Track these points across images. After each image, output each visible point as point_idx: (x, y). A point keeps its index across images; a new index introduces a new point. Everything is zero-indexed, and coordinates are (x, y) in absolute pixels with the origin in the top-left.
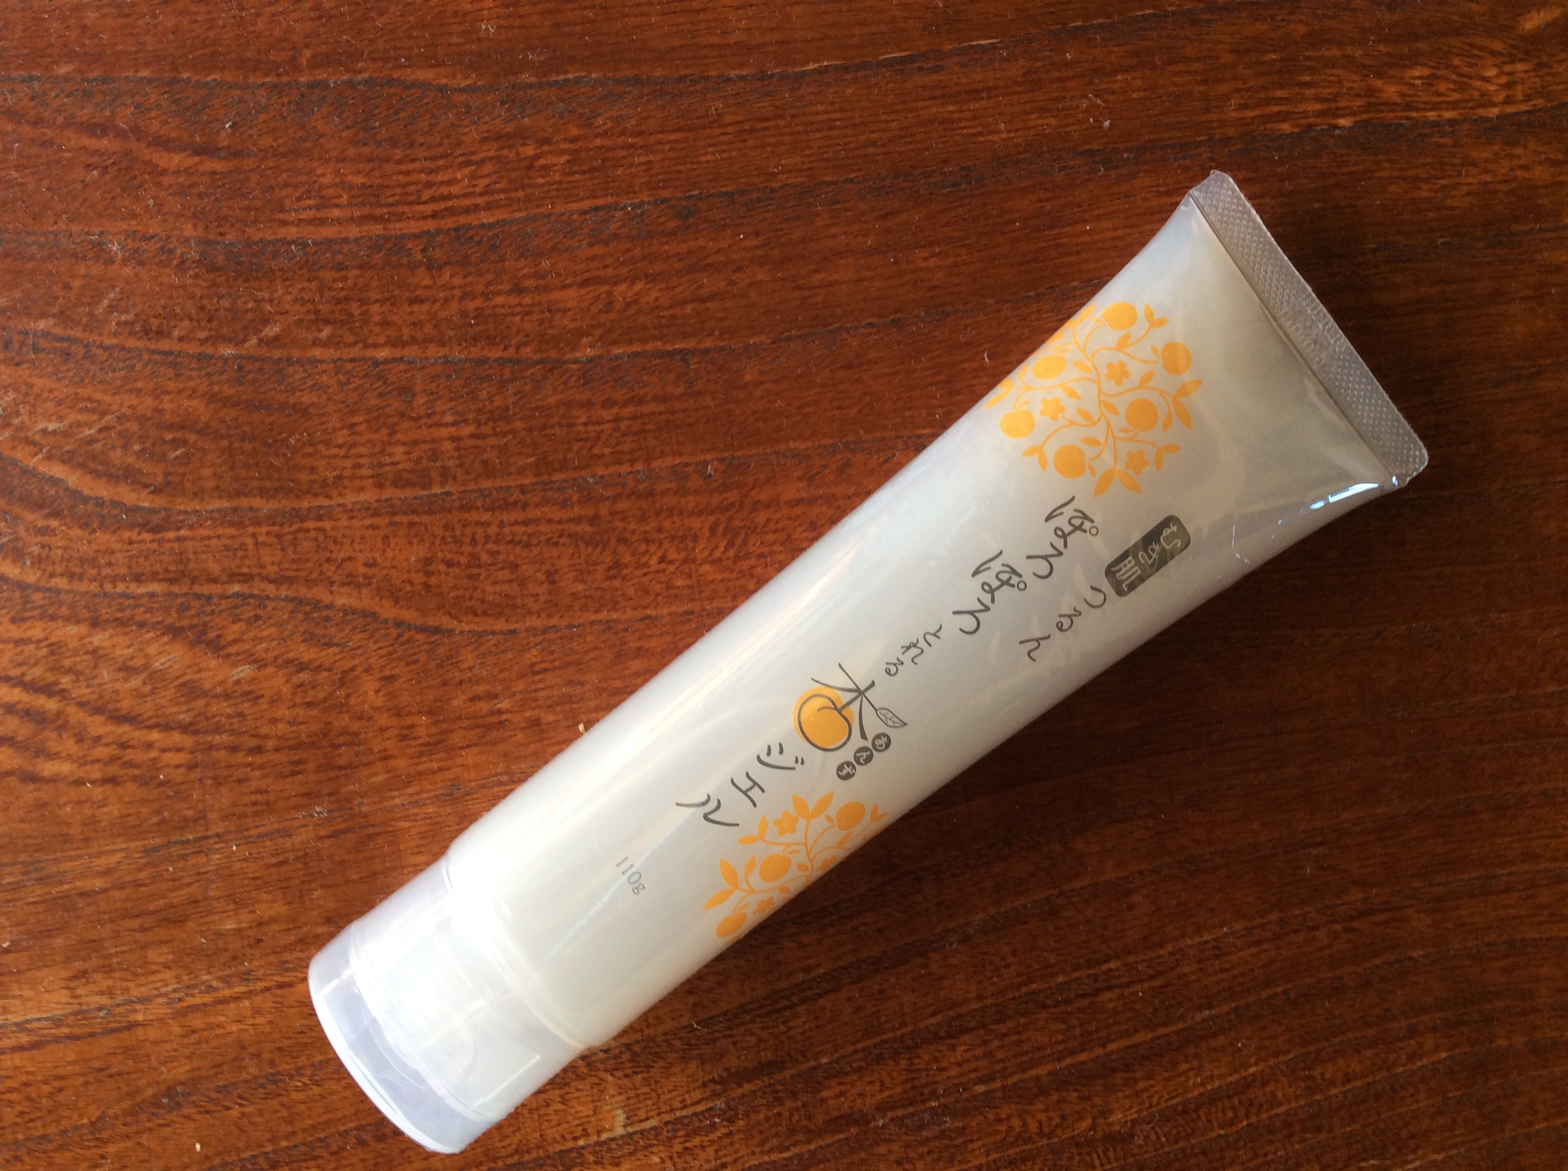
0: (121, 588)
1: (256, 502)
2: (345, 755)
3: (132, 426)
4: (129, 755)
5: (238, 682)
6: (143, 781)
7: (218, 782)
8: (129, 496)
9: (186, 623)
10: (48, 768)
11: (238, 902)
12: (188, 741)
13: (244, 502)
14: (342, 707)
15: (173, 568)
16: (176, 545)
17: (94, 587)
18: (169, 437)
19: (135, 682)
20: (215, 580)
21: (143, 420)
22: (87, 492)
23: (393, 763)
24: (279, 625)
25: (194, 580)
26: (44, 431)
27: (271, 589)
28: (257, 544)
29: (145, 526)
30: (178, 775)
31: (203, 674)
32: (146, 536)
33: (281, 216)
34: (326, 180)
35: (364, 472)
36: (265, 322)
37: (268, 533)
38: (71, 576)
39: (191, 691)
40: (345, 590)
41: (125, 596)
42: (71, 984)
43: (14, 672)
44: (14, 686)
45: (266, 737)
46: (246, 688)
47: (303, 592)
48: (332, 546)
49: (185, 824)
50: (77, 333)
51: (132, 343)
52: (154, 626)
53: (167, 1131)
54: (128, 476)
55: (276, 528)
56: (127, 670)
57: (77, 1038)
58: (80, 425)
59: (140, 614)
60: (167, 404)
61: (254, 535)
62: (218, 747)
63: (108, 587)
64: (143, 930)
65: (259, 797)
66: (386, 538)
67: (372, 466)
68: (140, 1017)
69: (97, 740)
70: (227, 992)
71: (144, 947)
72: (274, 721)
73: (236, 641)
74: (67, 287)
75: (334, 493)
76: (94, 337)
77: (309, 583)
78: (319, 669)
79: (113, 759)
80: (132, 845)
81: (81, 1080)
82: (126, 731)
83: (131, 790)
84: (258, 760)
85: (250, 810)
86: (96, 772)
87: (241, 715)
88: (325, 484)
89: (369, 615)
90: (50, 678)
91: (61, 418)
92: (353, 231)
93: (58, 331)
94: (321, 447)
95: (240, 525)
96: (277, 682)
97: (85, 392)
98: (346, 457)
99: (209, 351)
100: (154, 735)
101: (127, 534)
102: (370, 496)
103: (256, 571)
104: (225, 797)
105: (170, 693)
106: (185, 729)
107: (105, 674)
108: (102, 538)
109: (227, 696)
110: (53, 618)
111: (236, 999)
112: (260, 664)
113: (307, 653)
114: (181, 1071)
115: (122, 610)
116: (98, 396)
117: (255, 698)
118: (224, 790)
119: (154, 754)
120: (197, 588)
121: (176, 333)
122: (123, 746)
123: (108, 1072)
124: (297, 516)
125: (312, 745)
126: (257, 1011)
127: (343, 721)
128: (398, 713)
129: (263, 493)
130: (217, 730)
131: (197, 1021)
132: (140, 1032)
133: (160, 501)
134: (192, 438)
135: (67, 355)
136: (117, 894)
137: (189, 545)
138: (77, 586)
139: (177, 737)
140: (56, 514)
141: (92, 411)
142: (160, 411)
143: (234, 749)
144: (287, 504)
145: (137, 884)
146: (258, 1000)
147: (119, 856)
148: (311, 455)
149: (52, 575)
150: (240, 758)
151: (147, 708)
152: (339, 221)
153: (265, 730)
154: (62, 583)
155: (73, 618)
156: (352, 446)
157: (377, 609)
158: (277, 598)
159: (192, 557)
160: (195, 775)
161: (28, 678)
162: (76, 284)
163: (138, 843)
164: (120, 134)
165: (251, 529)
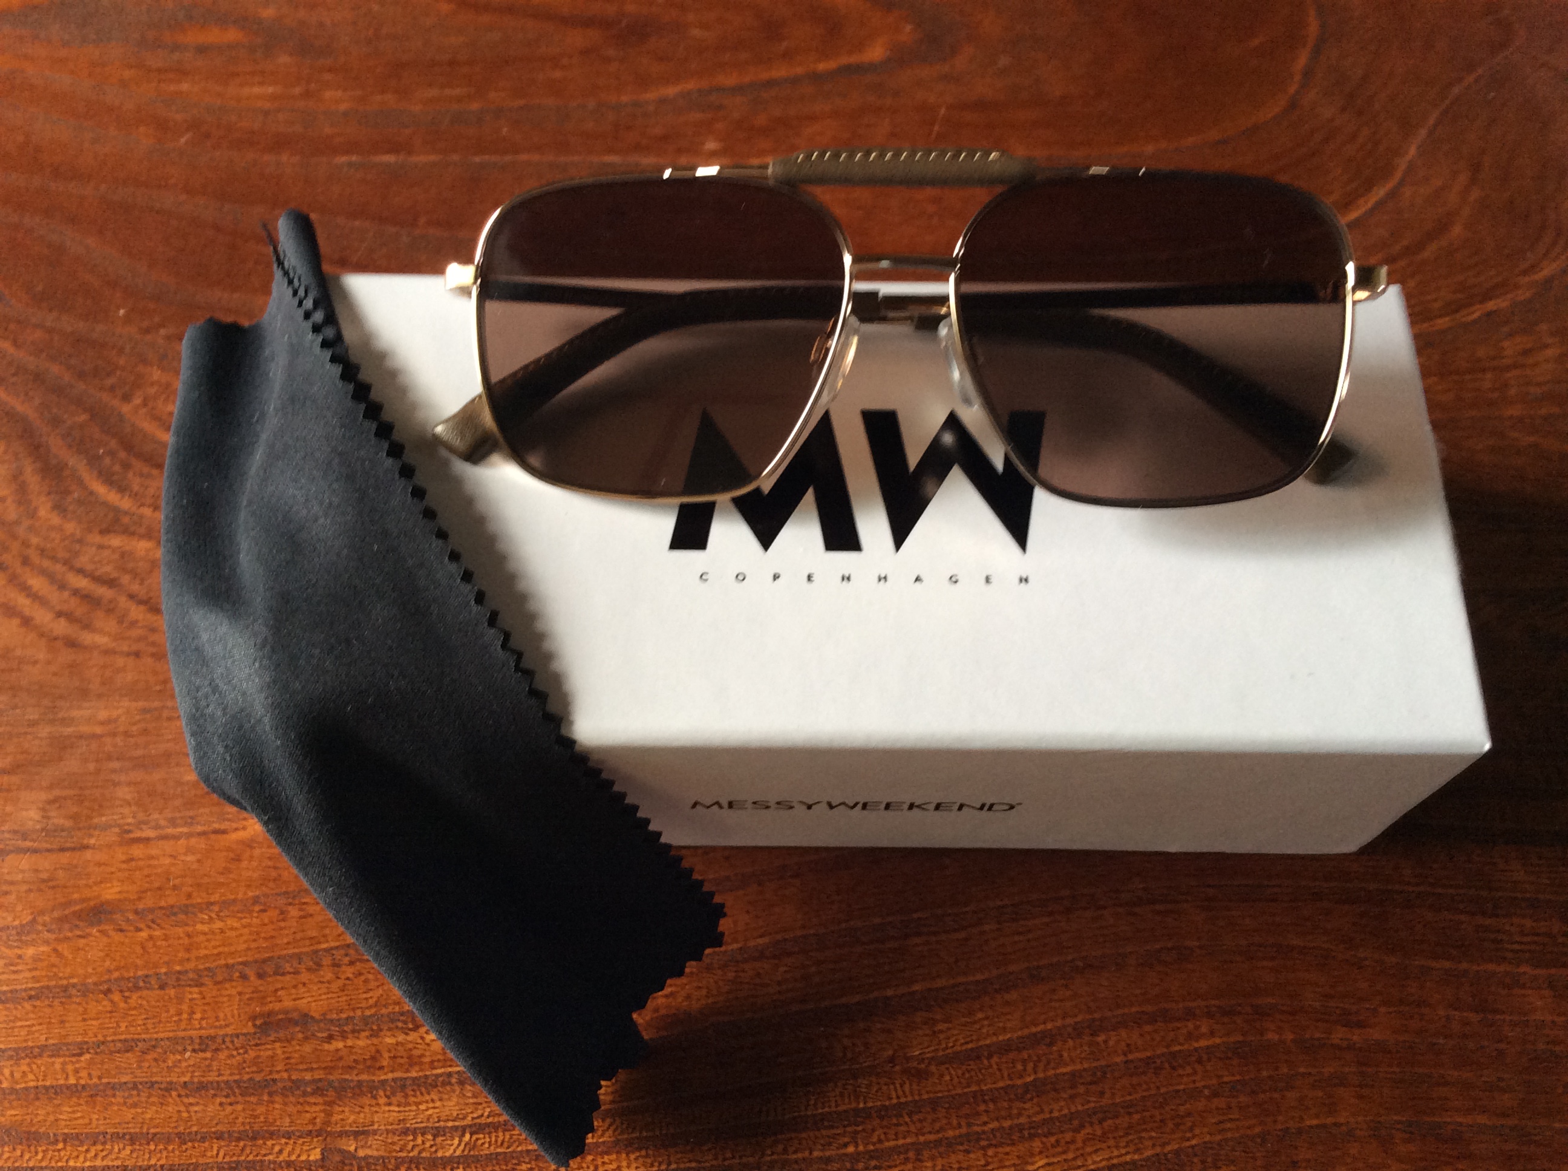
10: (87, 638)
42: (48, 807)
43: (89, 567)
44: (85, 576)
53: (82, 941)
57: (35, 851)
68: (92, 841)
70: (170, 831)
80: (134, 704)
81: (25, 887)
90: (115, 575)
110: (133, 534)
114: (110, 893)
123: (51, 884)
131: (137, 851)
132: (88, 855)
136: (108, 740)
147: (120, 711)
161: (97, 573)
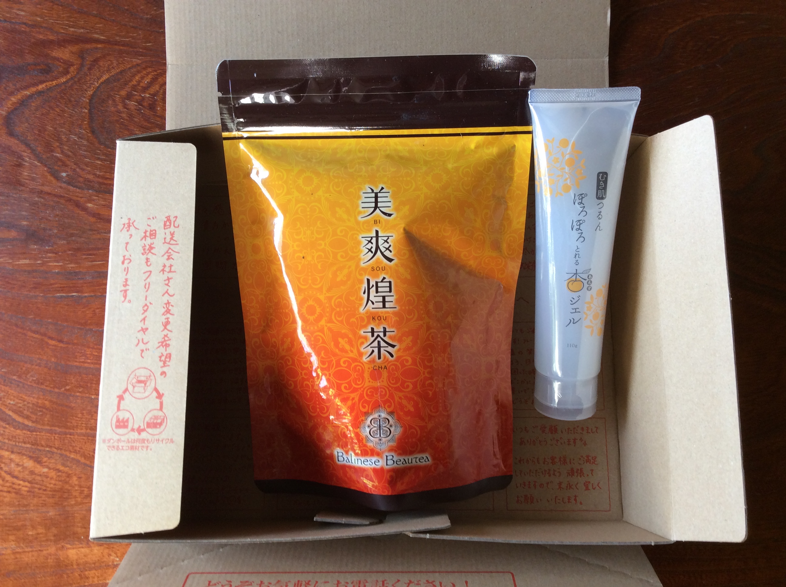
0: (20, 444)
1: (57, 428)
2: (66, 495)
3: (31, 405)
4: (14, 486)
5: (44, 472)
6: (16, 493)
7: (34, 496)
8: (26, 422)
9: (34, 456)
11: (33, 527)
12: (29, 485)
13: (53, 428)
14: (67, 483)
15: (34, 442)
16: (35, 436)
17: (14, 443)
18: (39, 409)
19: (20, 468)
20: (42, 446)
21: (33, 404)
22: (17, 420)
23: (77, 499)
24: (56, 460)
25: (38, 445)
26: (9, 403)
27: (55, 450)
28: (55, 439)
29: (29, 430)
30: (25, 493)
31: (36, 469)
32: (29, 433)
33: (76, 360)
34: (88, 353)
35: (83, 425)
36: (67, 385)
37: (58, 437)
38: (9, 439)
39: (32, 473)
40: (73, 453)
41: (21, 447)
45: (48, 487)
46: (45, 474)
47: (63, 452)
48: (72, 442)
49: (25, 506)
50: (22, 380)
51: (35, 385)
52: (26, 455)
54: (28, 418)
55: (59, 436)
56: (18, 465)
58: (18, 403)
59: (24, 452)
60: (40, 401)
61: (54, 437)
62: (36, 488)
63: (17, 444)
64: (9, 530)
65: (43, 502)
66: (85, 443)
67: (85, 424)
69: (7, 481)
71: (8, 535)
72: (50, 484)
73: (45, 462)
74: (22, 369)
75: (75, 429)
76: (25, 382)
77: (65, 450)
78: (63, 472)
79: (10, 487)
82: (15, 480)
83: (13, 495)
84: (45, 492)
85: (41, 505)
86: (5, 489)
87: (43, 481)
88: (73, 427)
89: (78, 461)
91: (14, 401)
92: (92, 366)
93: (18, 379)
94: (74, 417)
95: (51, 434)
96: (53, 474)
97: (20, 395)
98: (80, 421)
99: (52, 390)
100: (21, 482)
101: (24, 432)
102: (83, 431)
103: (53, 446)
104: (35, 501)
105: (27, 472)
106: (29, 482)
107: (13, 465)
108: (18, 431)
109: (40, 475)
111: (29, 552)
112: (50, 468)
113: (62, 468)
115: (19, 450)
116: (24, 397)
117: (47, 477)
118: (35, 499)
119: (20, 487)
120: (38, 447)
121: (45, 384)
122: (13, 484)
124: (66, 434)
125: (58, 491)
126: (33, 556)
127: (67, 487)
128: (80, 486)
129: (59, 427)
130: (37, 483)
133: (34, 425)
134: (44, 410)
135: (18, 386)
137: (38, 437)
138: (11, 443)
139: (27, 484)
140: (8, 424)
141: (21, 400)
142: (38, 403)
143: (40, 489)
144: (63, 430)
145: (10, 519)
146: (34, 553)
148: (71, 419)
149: (5, 439)
150: (41, 491)
151: (21, 476)
152: (89, 363)
153: (48, 485)
154: (6, 441)
155: (7, 450)
156: (81, 418)
157: (80, 459)
158: (56, 453)
159: (39, 439)
160: (29, 494)
162: (24, 369)
163: (12, 509)
164: (41, 334)
165: (54, 435)
